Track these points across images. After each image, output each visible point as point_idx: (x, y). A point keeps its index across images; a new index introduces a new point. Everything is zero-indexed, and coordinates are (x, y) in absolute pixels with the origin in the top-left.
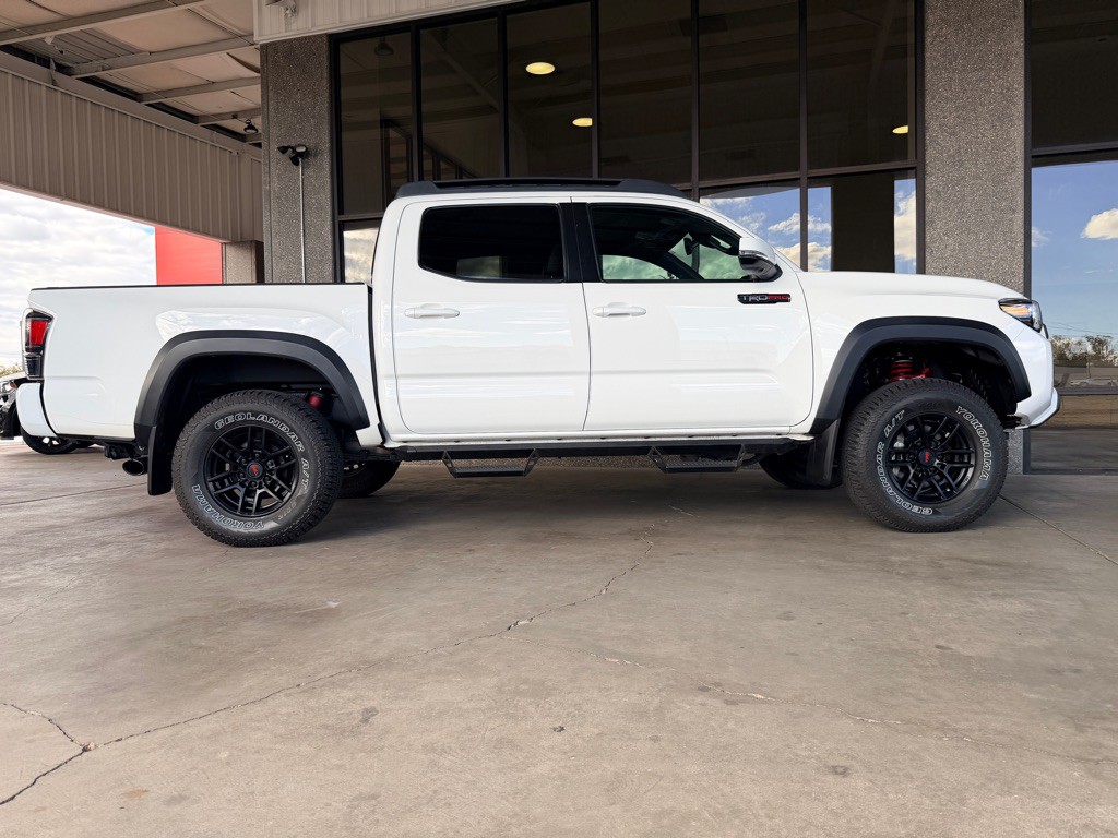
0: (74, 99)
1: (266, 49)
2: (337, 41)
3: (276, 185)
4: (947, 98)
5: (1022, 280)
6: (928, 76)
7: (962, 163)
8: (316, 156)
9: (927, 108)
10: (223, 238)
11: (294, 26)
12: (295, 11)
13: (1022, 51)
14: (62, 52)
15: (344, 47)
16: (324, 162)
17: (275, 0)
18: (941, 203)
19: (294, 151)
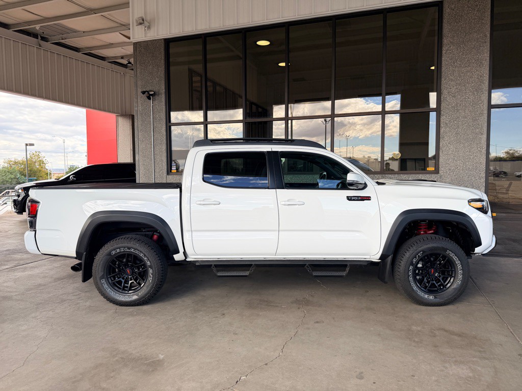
0: (49, 52)
1: (136, 45)
2: (168, 42)
3: (140, 108)
4: (452, 80)
5: (484, 166)
6: (443, 69)
7: (458, 110)
8: (158, 95)
9: (442, 84)
10: (117, 113)
11: (148, 35)
12: (149, 27)
13: (488, 58)
14: (43, 33)
15: (171, 45)
16: (162, 98)
17: (141, 24)
18: (448, 129)
19: (148, 93)
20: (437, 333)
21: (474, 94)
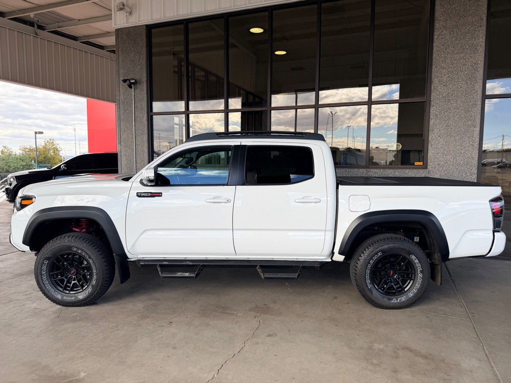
0: (46, 41)
1: (118, 32)
2: (150, 28)
3: (122, 97)
4: (443, 68)
6: (434, 56)
7: (449, 101)
8: (140, 84)
9: (433, 72)
11: (130, 21)
12: (131, 13)
13: (484, 44)
14: (38, 21)
15: (153, 31)
16: (144, 87)
17: (121, 9)
18: (438, 121)
19: (130, 82)
20: (401, 353)
21: (467, 83)
